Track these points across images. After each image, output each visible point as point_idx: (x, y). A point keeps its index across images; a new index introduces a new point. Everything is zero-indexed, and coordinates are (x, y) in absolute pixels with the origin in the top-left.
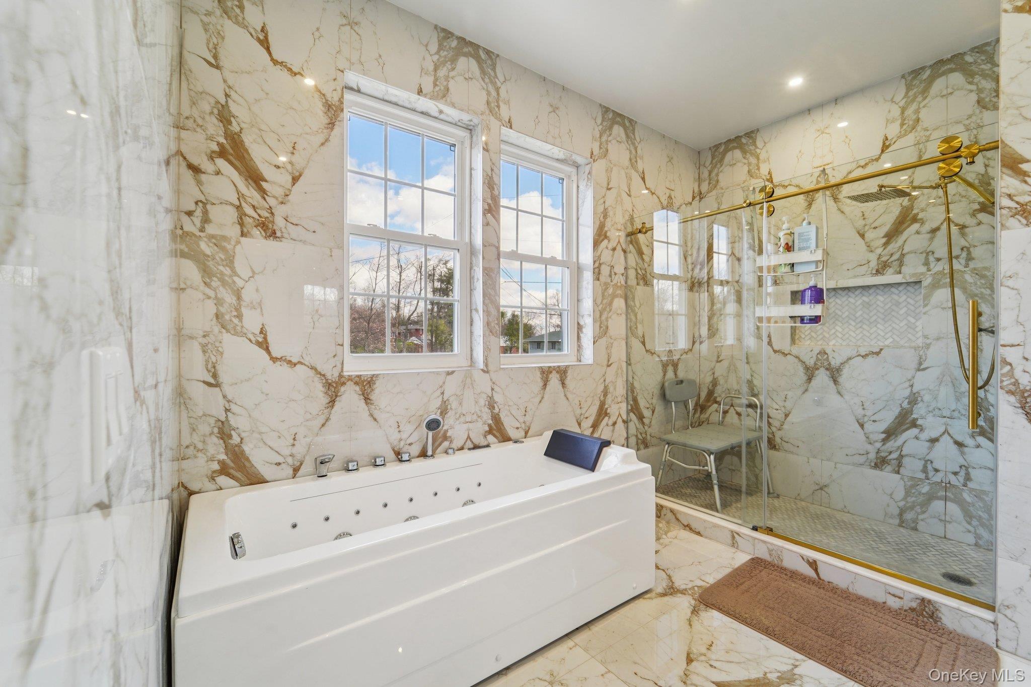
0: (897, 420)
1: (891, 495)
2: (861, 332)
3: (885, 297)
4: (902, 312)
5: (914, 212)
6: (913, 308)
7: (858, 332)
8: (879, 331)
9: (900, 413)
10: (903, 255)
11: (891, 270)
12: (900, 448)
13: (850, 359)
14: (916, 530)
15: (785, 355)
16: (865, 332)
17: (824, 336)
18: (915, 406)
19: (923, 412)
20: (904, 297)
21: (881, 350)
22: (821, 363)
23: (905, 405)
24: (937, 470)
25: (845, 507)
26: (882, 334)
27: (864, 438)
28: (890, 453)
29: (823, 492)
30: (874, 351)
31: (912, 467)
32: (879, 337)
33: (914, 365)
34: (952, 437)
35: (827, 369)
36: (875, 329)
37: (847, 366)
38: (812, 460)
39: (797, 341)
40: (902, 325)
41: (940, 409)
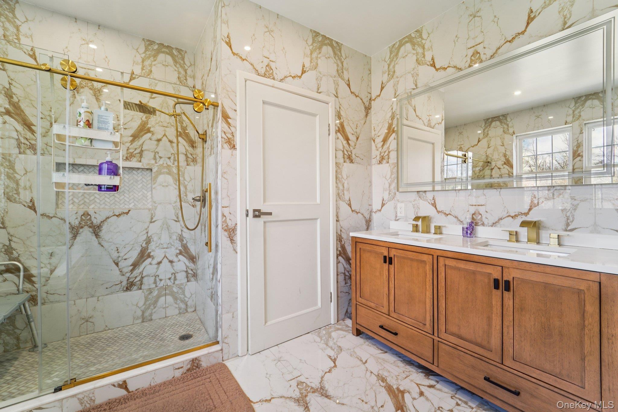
0: (139, 256)
1: (137, 304)
2: (114, 199)
3: (130, 175)
4: (140, 186)
5: (148, 126)
6: (145, 184)
7: (111, 199)
8: (126, 198)
9: (141, 251)
10: (142, 151)
11: (135, 159)
12: (142, 273)
13: (108, 218)
14: (152, 320)
15: (50, 217)
16: (116, 199)
17: (85, 202)
18: (149, 245)
19: (153, 248)
20: (141, 177)
21: (129, 211)
22: (85, 223)
23: (144, 245)
24: (161, 280)
25: (106, 326)
26: (128, 200)
27: (119, 273)
28: (136, 277)
29: (89, 323)
30: (125, 212)
31: (148, 282)
32: (126, 202)
33: (149, 220)
34: (168, 259)
35: (90, 227)
36: (123, 197)
37: (106, 223)
38: (78, 301)
39: (60, 206)
40: (139, 194)
41: (162, 244)
